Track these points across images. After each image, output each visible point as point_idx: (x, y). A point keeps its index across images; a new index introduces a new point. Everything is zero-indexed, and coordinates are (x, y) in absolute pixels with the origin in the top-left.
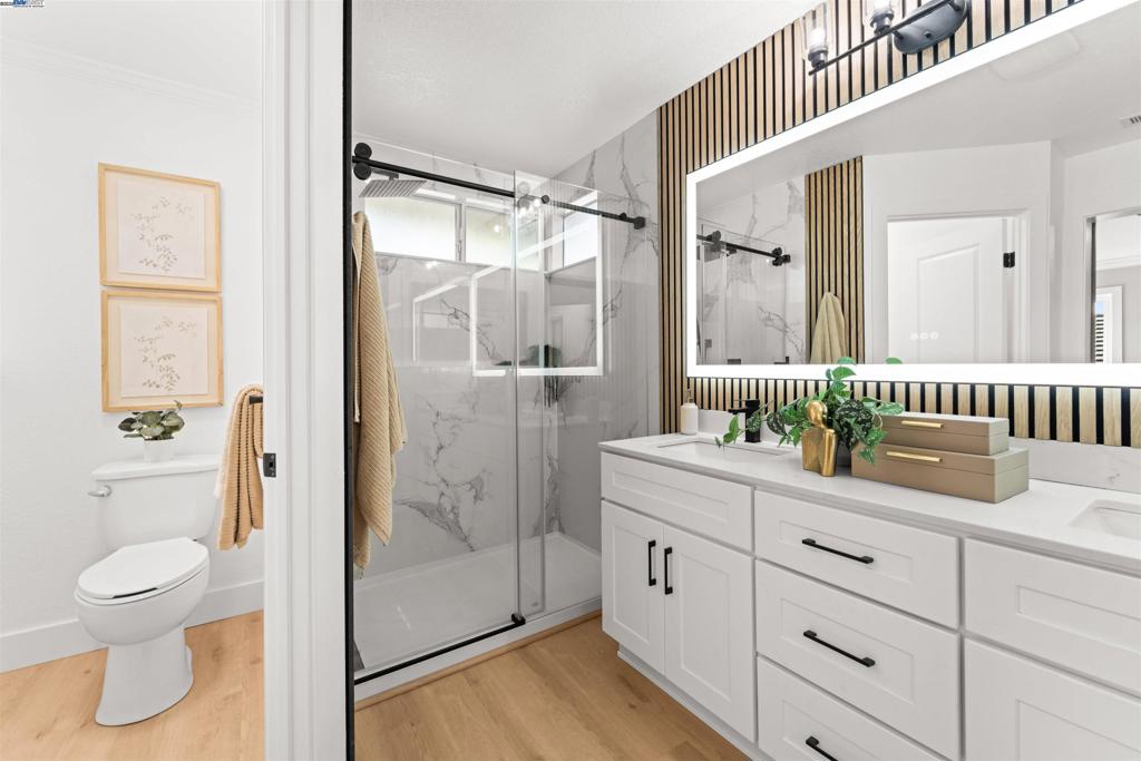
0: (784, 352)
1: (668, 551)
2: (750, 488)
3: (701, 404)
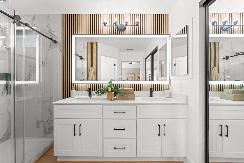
0: (82, 78)
1: (80, 125)
2: (102, 105)
3: (76, 90)
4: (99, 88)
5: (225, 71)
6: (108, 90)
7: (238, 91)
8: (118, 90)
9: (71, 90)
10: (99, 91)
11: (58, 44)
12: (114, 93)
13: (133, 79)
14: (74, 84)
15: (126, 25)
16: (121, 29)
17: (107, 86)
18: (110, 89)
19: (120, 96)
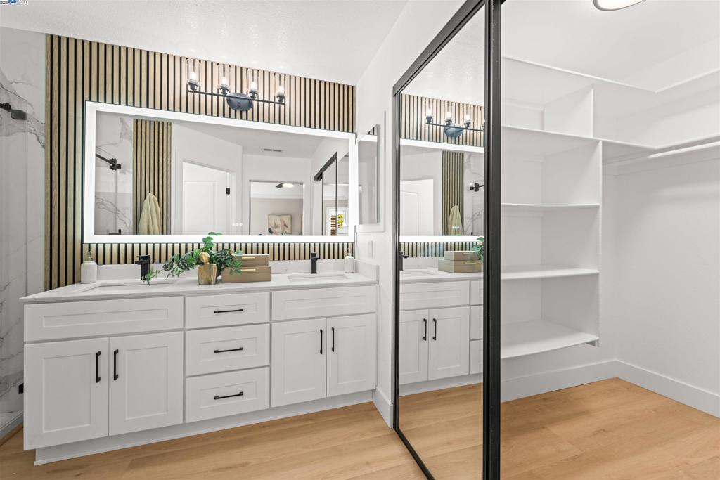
0: (116, 226)
1: (116, 352)
2: (182, 297)
3: (97, 262)
4: (173, 254)
5: (473, 216)
6: (199, 259)
7: (463, 254)
8: (229, 259)
9: (82, 262)
10: (175, 263)
11: (29, 123)
12: (217, 265)
13: (288, 230)
14: (89, 245)
15: (253, 98)
16: (240, 106)
17: (199, 248)
18: (205, 256)
19: (231, 272)
